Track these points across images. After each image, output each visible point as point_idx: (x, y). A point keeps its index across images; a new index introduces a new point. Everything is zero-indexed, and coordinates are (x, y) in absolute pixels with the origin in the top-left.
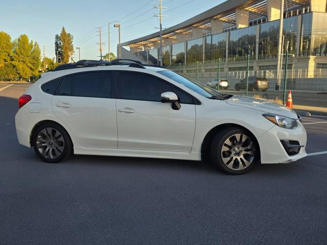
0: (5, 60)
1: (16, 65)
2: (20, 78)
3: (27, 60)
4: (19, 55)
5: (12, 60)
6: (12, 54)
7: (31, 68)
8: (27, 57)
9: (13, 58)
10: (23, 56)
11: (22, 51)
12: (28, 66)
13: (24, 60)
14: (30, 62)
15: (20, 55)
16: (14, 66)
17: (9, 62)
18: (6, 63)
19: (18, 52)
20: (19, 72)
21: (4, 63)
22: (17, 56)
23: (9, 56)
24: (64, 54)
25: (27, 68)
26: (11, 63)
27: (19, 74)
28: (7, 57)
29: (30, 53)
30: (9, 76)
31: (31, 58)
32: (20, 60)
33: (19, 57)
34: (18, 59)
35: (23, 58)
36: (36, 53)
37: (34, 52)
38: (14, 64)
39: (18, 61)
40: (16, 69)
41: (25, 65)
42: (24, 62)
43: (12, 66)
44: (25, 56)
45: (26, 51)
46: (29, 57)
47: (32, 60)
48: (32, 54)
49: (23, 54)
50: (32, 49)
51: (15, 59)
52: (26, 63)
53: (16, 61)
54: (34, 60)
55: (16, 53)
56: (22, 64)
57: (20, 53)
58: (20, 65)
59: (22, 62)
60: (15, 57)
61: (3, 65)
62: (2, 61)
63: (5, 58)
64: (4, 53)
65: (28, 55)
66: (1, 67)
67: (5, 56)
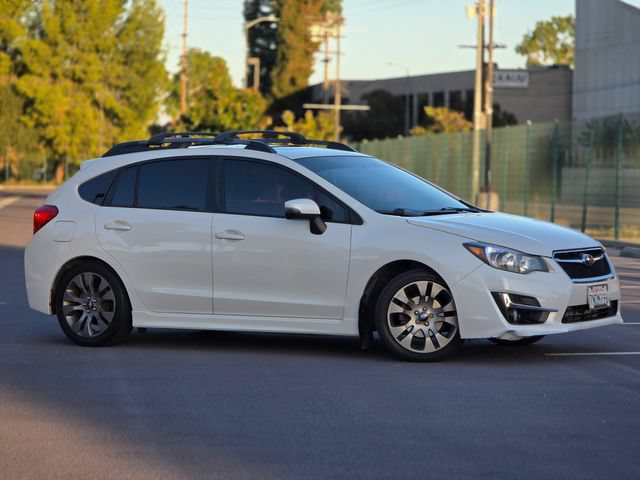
1: (40, 96)
2: (54, 164)
3: (96, 67)
4: (54, 44)
5: (21, 70)
7: (110, 114)
8: (93, 57)
9: (27, 58)
10: (72, 51)
11: (72, 23)
12: (96, 103)
13: (78, 68)
14: (106, 81)
15: (63, 47)
16: (29, 103)
17: (4, 80)
19: (52, 27)
20: (50, 132)
22: (44, 49)
23: (4, 47)
24: (289, 36)
25: (90, 111)
26: (14, 89)
27: (49, 143)
29: (110, 32)
31: (112, 60)
32: (59, 71)
33: (55, 54)
34: (48, 63)
35: (75, 62)
36: (141, 33)
37: (132, 25)
38: (30, 94)
39: (47, 73)
40: (35, 116)
41: (81, 96)
42: (80, 81)
43: (20, 102)
44: (83, 51)
45: (90, 23)
46: (105, 56)
47: (120, 69)
48: (123, 36)
49: (75, 38)
50: (124, 10)
51: (35, 67)
52: (87, 84)
53: (40, 75)
54: (127, 68)
55: (43, 34)
56: (66, 93)
57: (63, 31)
58: (60, 95)
59: (69, 84)
60: (35, 52)
65: (102, 45)
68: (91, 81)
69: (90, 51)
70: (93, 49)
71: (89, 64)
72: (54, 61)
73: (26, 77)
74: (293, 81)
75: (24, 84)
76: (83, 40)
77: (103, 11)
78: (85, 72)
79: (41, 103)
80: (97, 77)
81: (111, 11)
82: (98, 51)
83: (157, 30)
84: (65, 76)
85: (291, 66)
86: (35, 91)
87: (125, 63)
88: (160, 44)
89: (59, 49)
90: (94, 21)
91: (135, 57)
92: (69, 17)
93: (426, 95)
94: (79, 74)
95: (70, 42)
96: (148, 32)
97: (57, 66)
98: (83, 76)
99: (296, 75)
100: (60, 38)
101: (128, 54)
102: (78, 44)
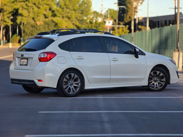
0: (45, 15)
3: (73, 15)
4: (63, 9)
5: (54, 15)
6: (55, 7)
7: (77, 27)
8: (73, 12)
9: (56, 12)
10: (68, 10)
11: (67, 3)
12: (73, 24)
13: (69, 15)
14: (76, 18)
17: (50, 18)
18: (47, 20)
19: (62, 4)
21: (44, 19)
22: (60, 10)
23: (50, 9)
24: (129, 5)
26: (53, 21)
28: (48, 11)
29: (77, 6)
31: (78, 13)
32: (64, 16)
33: (63, 11)
34: (61, 14)
35: (69, 13)
36: (86, 5)
37: (83, 3)
38: (57, 22)
39: (61, 16)
40: (58, 27)
41: (70, 22)
43: (54, 24)
44: (70, 10)
45: (72, 3)
46: (77, 12)
47: (80, 15)
48: (81, 6)
49: (68, 7)
51: (58, 15)
52: (71, 19)
53: (59, 17)
54: (82, 15)
55: (60, 6)
56: (66, 21)
57: (65, 5)
58: (64, 22)
59: (67, 19)
60: (57, 10)
61: (42, 23)
62: (42, 17)
63: (45, 13)
64: (45, 6)
65: (75, 8)
66: (39, 26)
67: (46, 10)
68: (73, 18)
69: (72, 10)
71: (72, 14)
74: (130, 18)
75: (55, 19)
76: (70, 7)
78: (71, 16)
79: (59, 24)
80: (74, 17)
82: (74, 10)
83: (90, 4)
84: (66, 17)
85: (129, 13)
86: (58, 21)
87: (82, 13)
88: (91, 8)
89: (64, 10)
90: (73, 2)
91: (84, 12)
92: (67, 1)
93: (163, 21)
94: (69, 17)
95: (67, 8)
96: (87, 5)
97: (63, 14)
98: (70, 17)
99: (131, 16)
100: (64, 7)
101: (82, 11)
102: (69, 8)
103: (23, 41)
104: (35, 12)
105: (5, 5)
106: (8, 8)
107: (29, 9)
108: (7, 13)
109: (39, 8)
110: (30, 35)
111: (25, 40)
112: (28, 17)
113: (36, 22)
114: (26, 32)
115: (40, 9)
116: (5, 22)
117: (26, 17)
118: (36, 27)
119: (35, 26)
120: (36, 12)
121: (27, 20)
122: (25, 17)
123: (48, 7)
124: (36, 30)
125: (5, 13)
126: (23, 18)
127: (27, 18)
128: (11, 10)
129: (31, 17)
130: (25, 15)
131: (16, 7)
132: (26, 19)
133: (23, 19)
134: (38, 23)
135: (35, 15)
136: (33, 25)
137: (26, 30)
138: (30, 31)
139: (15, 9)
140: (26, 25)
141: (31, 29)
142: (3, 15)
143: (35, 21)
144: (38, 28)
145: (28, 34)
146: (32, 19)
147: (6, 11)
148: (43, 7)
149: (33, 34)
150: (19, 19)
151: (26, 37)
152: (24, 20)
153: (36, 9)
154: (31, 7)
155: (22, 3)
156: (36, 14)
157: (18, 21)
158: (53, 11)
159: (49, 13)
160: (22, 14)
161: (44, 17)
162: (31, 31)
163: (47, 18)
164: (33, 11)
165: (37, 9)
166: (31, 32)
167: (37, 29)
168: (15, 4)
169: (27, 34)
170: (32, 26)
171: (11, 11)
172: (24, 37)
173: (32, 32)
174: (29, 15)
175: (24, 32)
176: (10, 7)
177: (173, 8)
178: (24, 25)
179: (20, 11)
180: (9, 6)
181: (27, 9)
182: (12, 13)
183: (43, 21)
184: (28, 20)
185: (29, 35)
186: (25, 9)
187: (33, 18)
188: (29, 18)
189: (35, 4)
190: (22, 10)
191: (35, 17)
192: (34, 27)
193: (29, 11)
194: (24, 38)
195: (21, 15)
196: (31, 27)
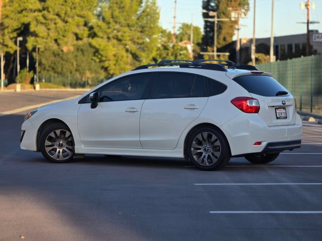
0: (76, 35)
1: (101, 47)
3: (127, 34)
4: (108, 23)
5: (93, 35)
6: (93, 21)
7: (134, 56)
8: (126, 29)
9: (96, 30)
10: (117, 26)
11: (116, 13)
12: (127, 51)
13: (120, 34)
14: (132, 40)
15: (113, 24)
16: (96, 51)
17: (86, 40)
18: (80, 42)
19: (107, 15)
20: (106, 64)
21: (75, 42)
22: (104, 25)
23: (86, 24)
25: (125, 54)
26: (91, 45)
27: (106, 69)
28: (82, 28)
29: (134, 18)
30: (82, 74)
31: (135, 30)
32: (111, 36)
33: (109, 28)
34: (106, 32)
35: (118, 31)
36: (149, 17)
37: (145, 14)
38: (97, 46)
39: (105, 37)
40: (99, 56)
41: (121, 47)
42: (120, 40)
43: (93, 50)
44: (122, 26)
45: (125, 13)
46: (132, 29)
47: (139, 34)
48: (140, 19)
49: (118, 20)
50: (141, 7)
51: (100, 34)
52: (124, 42)
53: (102, 38)
54: (142, 34)
55: (104, 19)
56: (114, 46)
57: (113, 17)
58: (111, 47)
59: (115, 41)
60: (100, 27)
61: (72, 48)
62: (71, 38)
63: (77, 31)
64: (76, 18)
65: (131, 23)
66: (67, 54)
67: (78, 26)
68: (125, 40)
69: (125, 26)
70: (127, 25)
71: (125, 32)
72: (109, 31)
73: (96, 38)
74: (225, 39)
75: (94, 42)
76: (122, 20)
77: (131, 7)
78: (122, 36)
79: (102, 50)
80: (128, 38)
81: (135, 7)
82: (129, 26)
83: (157, 16)
84: (114, 38)
85: (224, 32)
86: (100, 45)
87: (141, 32)
88: (157, 22)
89: (111, 26)
90: (127, 12)
91: (146, 29)
92: (115, 10)
94: (120, 37)
95: (116, 22)
96: (151, 17)
97: (110, 33)
98: (121, 38)
99: (226, 36)
100: (111, 20)
101: (143, 27)
102: (120, 23)
103: (38, 80)
104: (59, 30)
105: (7, 16)
106: (12, 21)
107: (48, 24)
108: (10, 30)
109: (67, 22)
110: (50, 69)
111: (42, 79)
112: (47, 39)
113: (60, 47)
114: (43, 65)
115: (68, 24)
116: (7, 46)
117: (43, 38)
118: (61, 55)
119: (59, 55)
120: (61, 30)
121: (44, 44)
122: (41, 39)
123: (82, 21)
124: (61, 62)
125: (6, 31)
126: (38, 39)
127: (45, 40)
128: (17, 26)
129: (51, 38)
130: (41, 35)
131: (26, 20)
132: (44, 42)
133: (37, 42)
134: (65, 49)
135: (59, 34)
136: (56, 53)
137: (44, 61)
138: (50, 63)
139: (23, 24)
140: (42, 52)
141: (53, 58)
142: (3, 35)
143: (58, 45)
144: (65, 57)
145: (47, 68)
146: (53, 42)
147: (7, 27)
148: (74, 20)
149: (55, 67)
150: (31, 42)
151: (44, 73)
152: (41, 44)
153: (60, 24)
154: (51, 20)
155: (36, 14)
156: (61, 33)
157: (29, 46)
158: (91, 28)
159: (84, 30)
160: (37, 32)
161: (75, 38)
162: (52, 63)
163: (81, 39)
164: (56, 28)
165: (64, 24)
166: (53, 65)
167: (63, 60)
168: (24, 16)
169: (45, 68)
170: (54, 53)
171: (16, 28)
172: (40, 72)
173: (55, 64)
174: (49, 35)
175: (40, 64)
176: (15, 20)
177: (304, 23)
178: (40, 53)
179: (32, 28)
180: (12, 19)
181: (45, 25)
182: (19, 31)
183: (74, 46)
184: (46, 43)
185: (48, 70)
186: (42, 23)
187: (56, 40)
188: (49, 40)
189: (58, 15)
190: (37, 26)
191: (60, 39)
192: (57, 56)
193: (49, 27)
194: (41, 75)
195: (35, 35)
196: (52, 55)
